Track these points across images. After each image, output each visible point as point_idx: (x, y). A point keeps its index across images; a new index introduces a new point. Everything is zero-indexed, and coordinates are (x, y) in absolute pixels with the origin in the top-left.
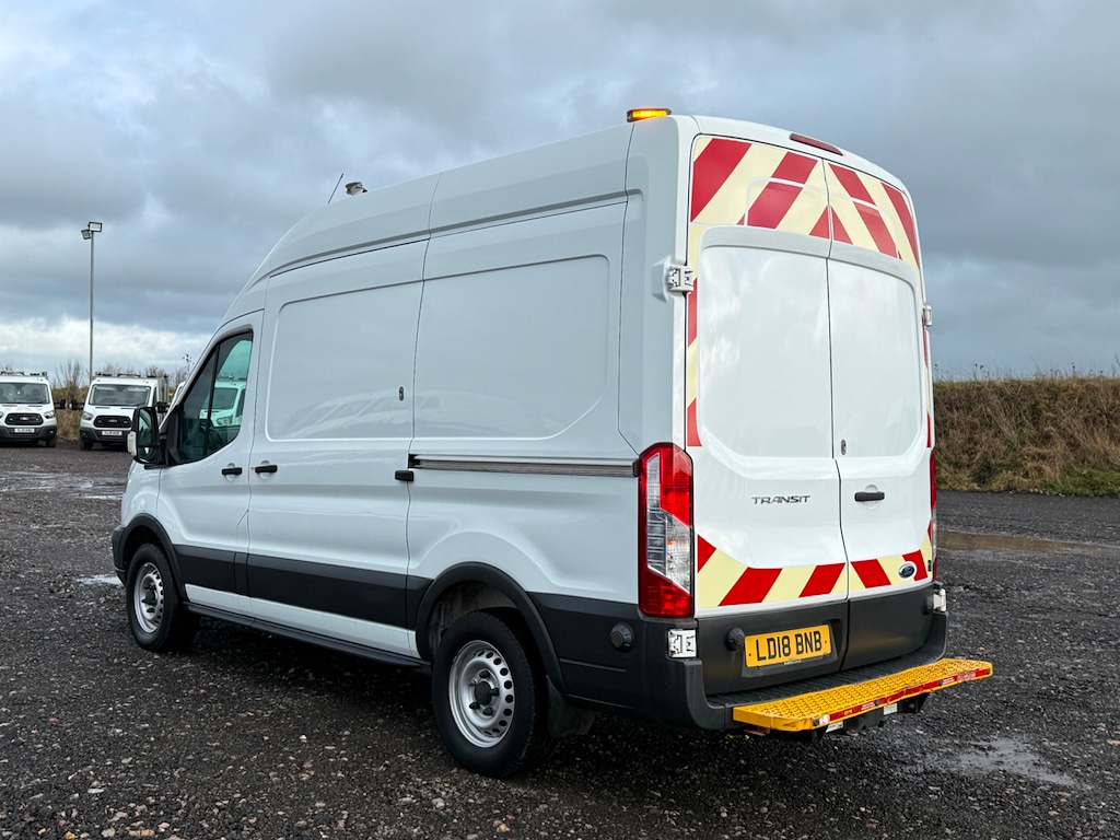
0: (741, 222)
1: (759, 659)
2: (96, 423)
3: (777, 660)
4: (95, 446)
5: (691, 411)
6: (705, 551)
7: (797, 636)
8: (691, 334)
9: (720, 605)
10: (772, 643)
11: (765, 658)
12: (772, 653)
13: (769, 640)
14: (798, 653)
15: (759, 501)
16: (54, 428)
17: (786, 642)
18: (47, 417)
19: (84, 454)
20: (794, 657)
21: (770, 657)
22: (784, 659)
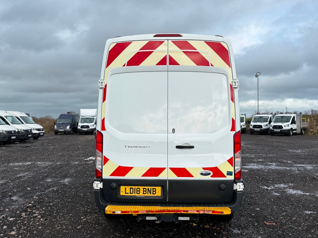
0: (124, 65)
1: (126, 193)
2: (253, 127)
3: (133, 194)
4: (254, 133)
5: (103, 121)
6: (106, 160)
7: (144, 189)
8: (104, 99)
9: (110, 176)
10: (132, 189)
11: (128, 193)
12: (132, 192)
13: (131, 188)
14: (143, 193)
15: (127, 147)
16: (245, 128)
17: (138, 190)
18: (243, 126)
19: (251, 135)
20: (141, 194)
21: (130, 193)
22: (136, 195)
